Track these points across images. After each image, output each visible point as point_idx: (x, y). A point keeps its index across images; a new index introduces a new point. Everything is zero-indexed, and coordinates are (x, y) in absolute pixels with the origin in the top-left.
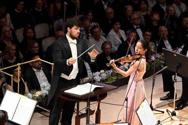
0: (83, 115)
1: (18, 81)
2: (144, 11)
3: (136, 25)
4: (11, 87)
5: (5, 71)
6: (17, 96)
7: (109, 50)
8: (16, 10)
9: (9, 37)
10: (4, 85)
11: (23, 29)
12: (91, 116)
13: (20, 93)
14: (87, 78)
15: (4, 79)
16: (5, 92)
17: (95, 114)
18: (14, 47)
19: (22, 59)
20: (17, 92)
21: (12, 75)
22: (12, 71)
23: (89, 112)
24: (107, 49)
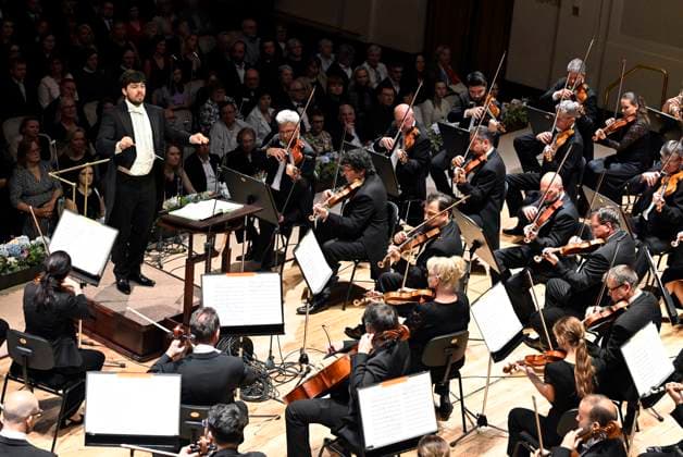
0: (199, 258)
1: (86, 192)
2: (311, 78)
3: (297, 101)
4: (72, 203)
5: (62, 175)
6: (83, 220)
7: (249, 144)
8: (86, 69)
9: (70, 118)
10: (60, 201)
11: (96, 102)
12: (213, 260)
13: (89, 216)
14: (210, 192)
15: (58, 192)
16: (61, 213)
17: (220, 257)
18: (80, 134)
19: (96, 155)
20: (83, 214)
21: (74, 184)
22: (75, 176)
23: (210, 252)
24: (246, 141)
